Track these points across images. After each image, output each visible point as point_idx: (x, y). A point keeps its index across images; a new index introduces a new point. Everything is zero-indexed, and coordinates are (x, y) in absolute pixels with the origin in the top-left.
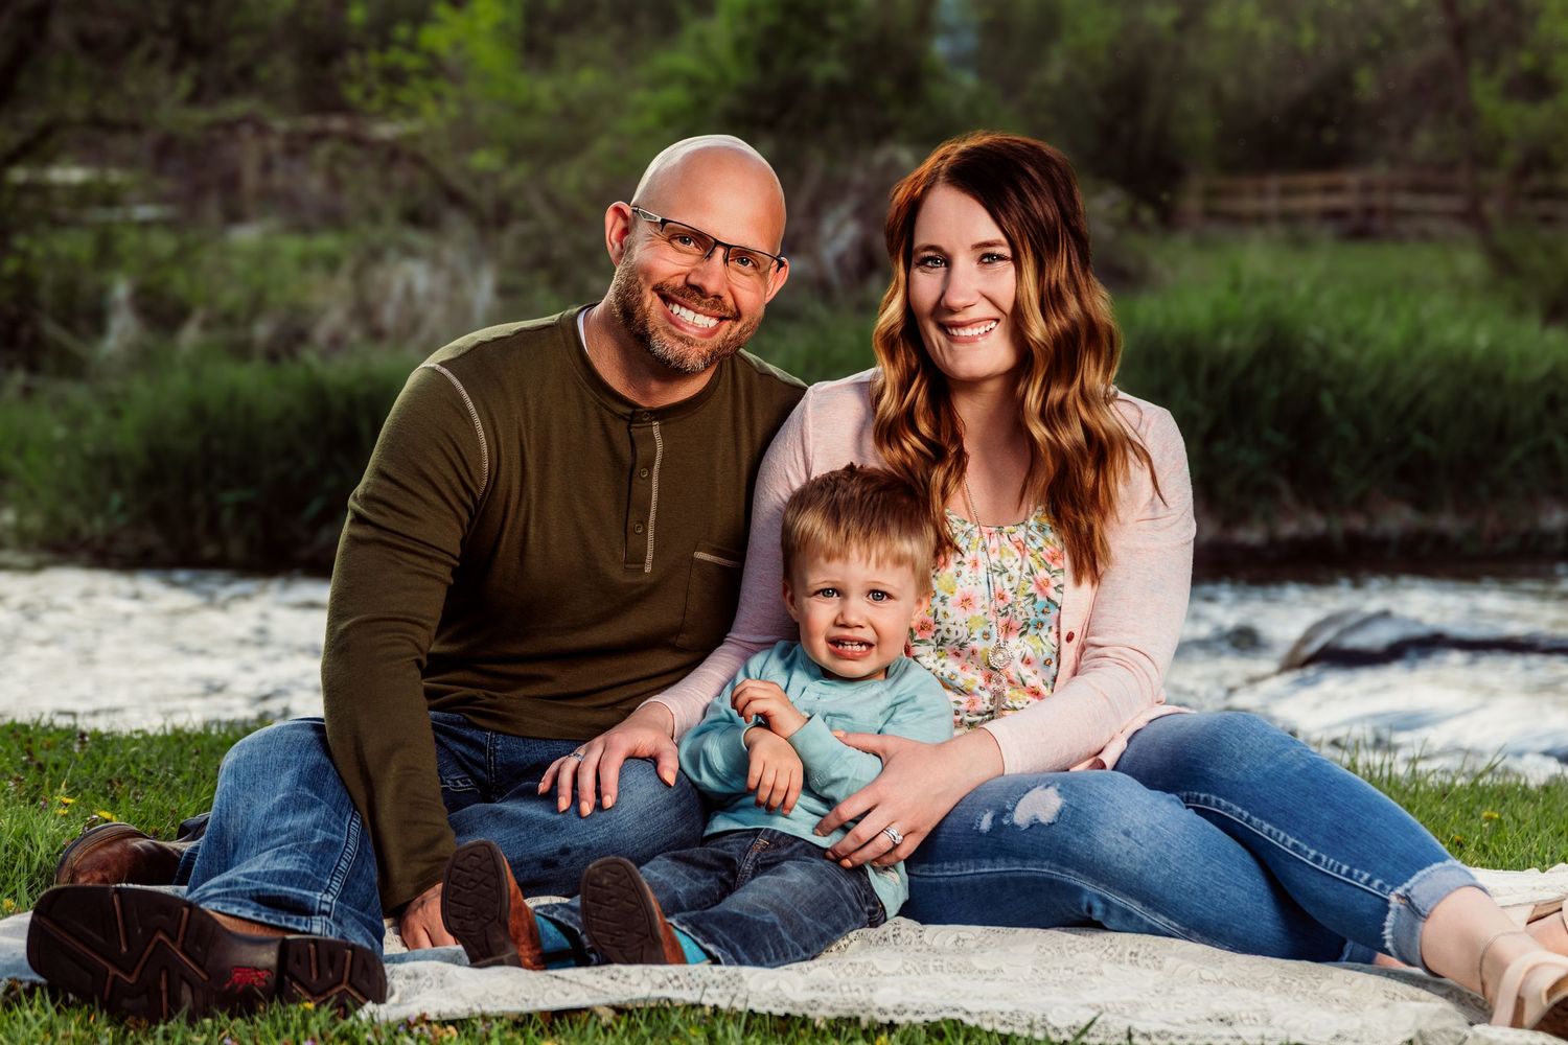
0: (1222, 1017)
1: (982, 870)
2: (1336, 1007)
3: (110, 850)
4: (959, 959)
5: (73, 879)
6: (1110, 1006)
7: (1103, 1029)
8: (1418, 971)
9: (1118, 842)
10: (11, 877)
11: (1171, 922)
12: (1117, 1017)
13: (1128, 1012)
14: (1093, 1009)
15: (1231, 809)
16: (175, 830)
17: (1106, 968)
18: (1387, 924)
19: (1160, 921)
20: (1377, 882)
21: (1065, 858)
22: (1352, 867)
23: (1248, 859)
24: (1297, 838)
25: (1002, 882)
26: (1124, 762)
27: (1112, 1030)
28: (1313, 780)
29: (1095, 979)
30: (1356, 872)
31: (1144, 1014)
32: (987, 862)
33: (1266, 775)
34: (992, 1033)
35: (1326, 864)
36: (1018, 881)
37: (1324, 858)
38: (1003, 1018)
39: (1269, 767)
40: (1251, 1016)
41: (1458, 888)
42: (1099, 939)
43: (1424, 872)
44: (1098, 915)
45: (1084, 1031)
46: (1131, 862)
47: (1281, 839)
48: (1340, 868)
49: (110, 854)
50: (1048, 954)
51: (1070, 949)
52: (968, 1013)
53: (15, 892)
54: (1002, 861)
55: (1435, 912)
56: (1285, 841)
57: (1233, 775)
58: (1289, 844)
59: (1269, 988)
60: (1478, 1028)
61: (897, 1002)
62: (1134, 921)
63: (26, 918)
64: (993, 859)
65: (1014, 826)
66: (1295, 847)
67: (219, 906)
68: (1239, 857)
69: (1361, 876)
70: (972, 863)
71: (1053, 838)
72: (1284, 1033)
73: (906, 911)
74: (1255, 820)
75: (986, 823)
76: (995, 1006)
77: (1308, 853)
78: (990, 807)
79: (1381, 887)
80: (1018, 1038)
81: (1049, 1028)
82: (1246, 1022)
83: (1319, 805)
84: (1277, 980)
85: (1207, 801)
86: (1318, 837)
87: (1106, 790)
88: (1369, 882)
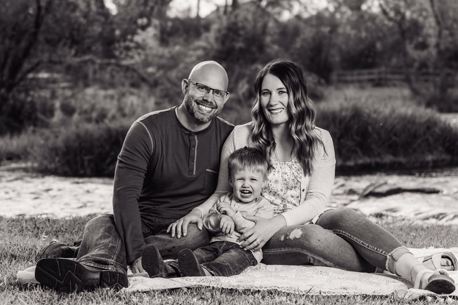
0: (344, 287)
1: (282, 251)
2: (374, 285)
3: (57, 249)
4: (276, 274)
5: (47, 257)
6: (315, 285)
7: (313, 291)
8: (395, 275)
9: (317, 243)
10: (31, 257)
11: (331, 263)
12: (317, 288)
13: (320, 287)
14: (311, 286)
15: (346, 234)
16: (73, 244)
17: (314, 275)
18: (386, 263)
19: (328, 263)
20: (384, 252)
21: (303, 247)
22: (377, 248)
23: (350, 247)
24: (363, 241)
25: (287, 254)
26: (318, 222)
27: (315, 291)
28: (367, 226)
29: (311, 278)
30: (378, 249)
31: (324, 287)
32: (283, 248)
33: (355, 225)
34: (285, 292)
35: (371, 248)
36: (291, 253)
37: (370, 246)
38: (287, 289)
39: (355, 223)
40: (352, 287)
41: (405, 253)
42: (312, 268)
43: (396, 249)
44: (312, 262)
45: (308, 292)
46: (320, 248)
47: (359, 241)
48: (374, 248)
49: (56, 250)
50: (299, 272)
51: (305, 271)
52: (278, 287)
53: (32, 260)
54: (287, 248)
55: (399, 259)
56: (360, 242)
57: (346, 225)
58: (361, 243)
59: (356, 280)
60: (410, 289)
61: (260, 285)
62: (321, 263)
63: (35, 267)
64: (284, 248)
65: (290, 239)
66: (362, 243)
67: (84, 263)
68: (348, 246)
69: (380, 250)
70: (279, 249)
71: (300, 242)
72: (360, 291)
73: (263, 261)
74: (352, 236)
75: (282, 238)
76: (285, 286)
77: (366, 245)
78: (283, 234)
79: (385, 253)
80: (291, 294)
81: (299, 291)
82: (350, 288)
83: (368, 232)
84: (358, 278)
85: (339, 232)
86: (368, 241)
87: (313, 229)
88: (382, 252)
